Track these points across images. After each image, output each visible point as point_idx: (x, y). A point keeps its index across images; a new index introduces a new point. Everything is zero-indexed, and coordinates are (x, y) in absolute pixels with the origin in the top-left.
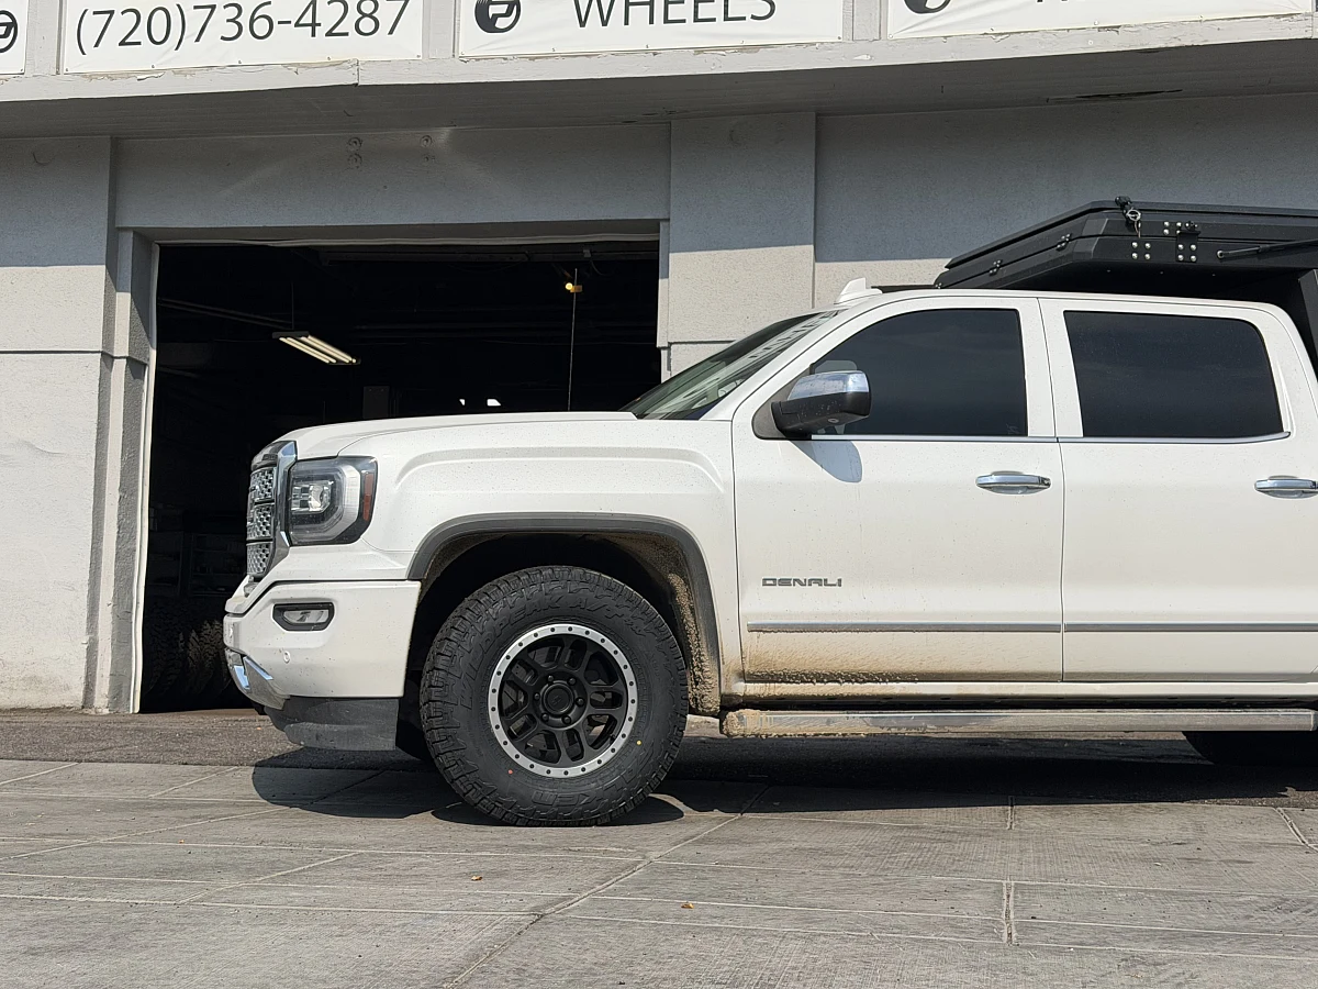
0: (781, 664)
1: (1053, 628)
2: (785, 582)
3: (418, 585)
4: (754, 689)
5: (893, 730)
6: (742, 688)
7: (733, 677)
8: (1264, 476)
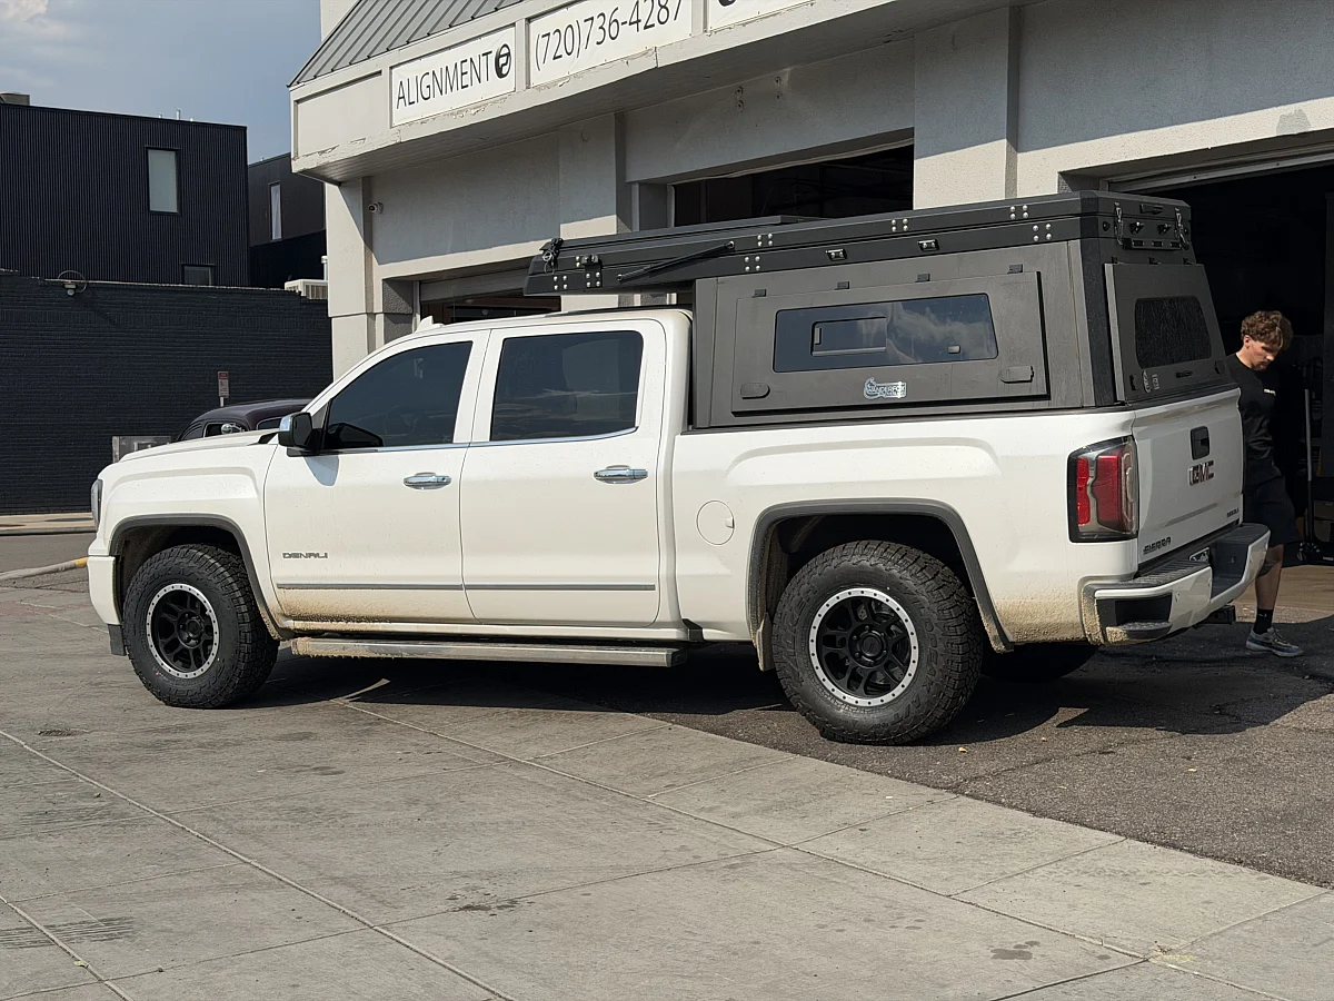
0: (302, 609)
1: (458, 588)
2: (296, 556)
3: (113, 558)
4: (299, 625)
5: (383, 656)
6: (291, 624)
7: (281, 619)
8: (601, 467)
